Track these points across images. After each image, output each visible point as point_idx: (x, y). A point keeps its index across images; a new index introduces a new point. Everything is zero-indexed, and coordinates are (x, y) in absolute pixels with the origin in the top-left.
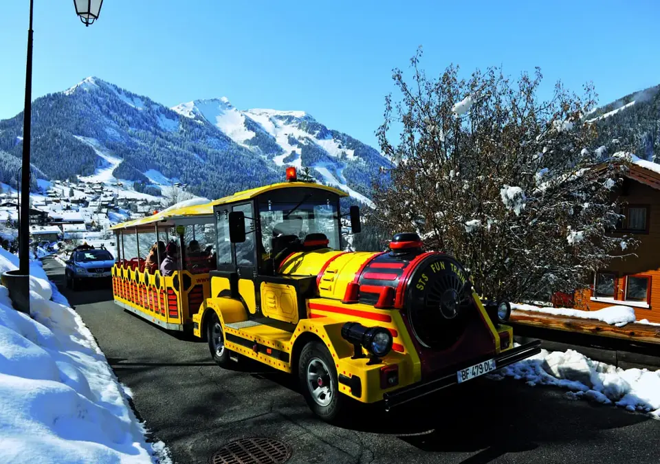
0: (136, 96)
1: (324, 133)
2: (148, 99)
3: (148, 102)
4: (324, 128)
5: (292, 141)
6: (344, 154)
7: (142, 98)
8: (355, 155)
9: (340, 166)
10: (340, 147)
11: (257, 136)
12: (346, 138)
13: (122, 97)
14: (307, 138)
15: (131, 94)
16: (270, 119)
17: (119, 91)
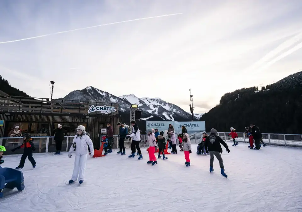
0: (104, 92)
1: (165, 103)
2: (107, 93)
3: (107, 94)
4: (165, 102)
5: (155, 106)
6: (172, 110)
7: (106, 93)
8: (176, 110)
9: (172, 114)
10: (171, 108)
11: (143, 105)
12: (172, 105)
13: (100, 92)
14: (160, 105)
15: (102, 91)
16: (148, 100)
17: (99, 90)
